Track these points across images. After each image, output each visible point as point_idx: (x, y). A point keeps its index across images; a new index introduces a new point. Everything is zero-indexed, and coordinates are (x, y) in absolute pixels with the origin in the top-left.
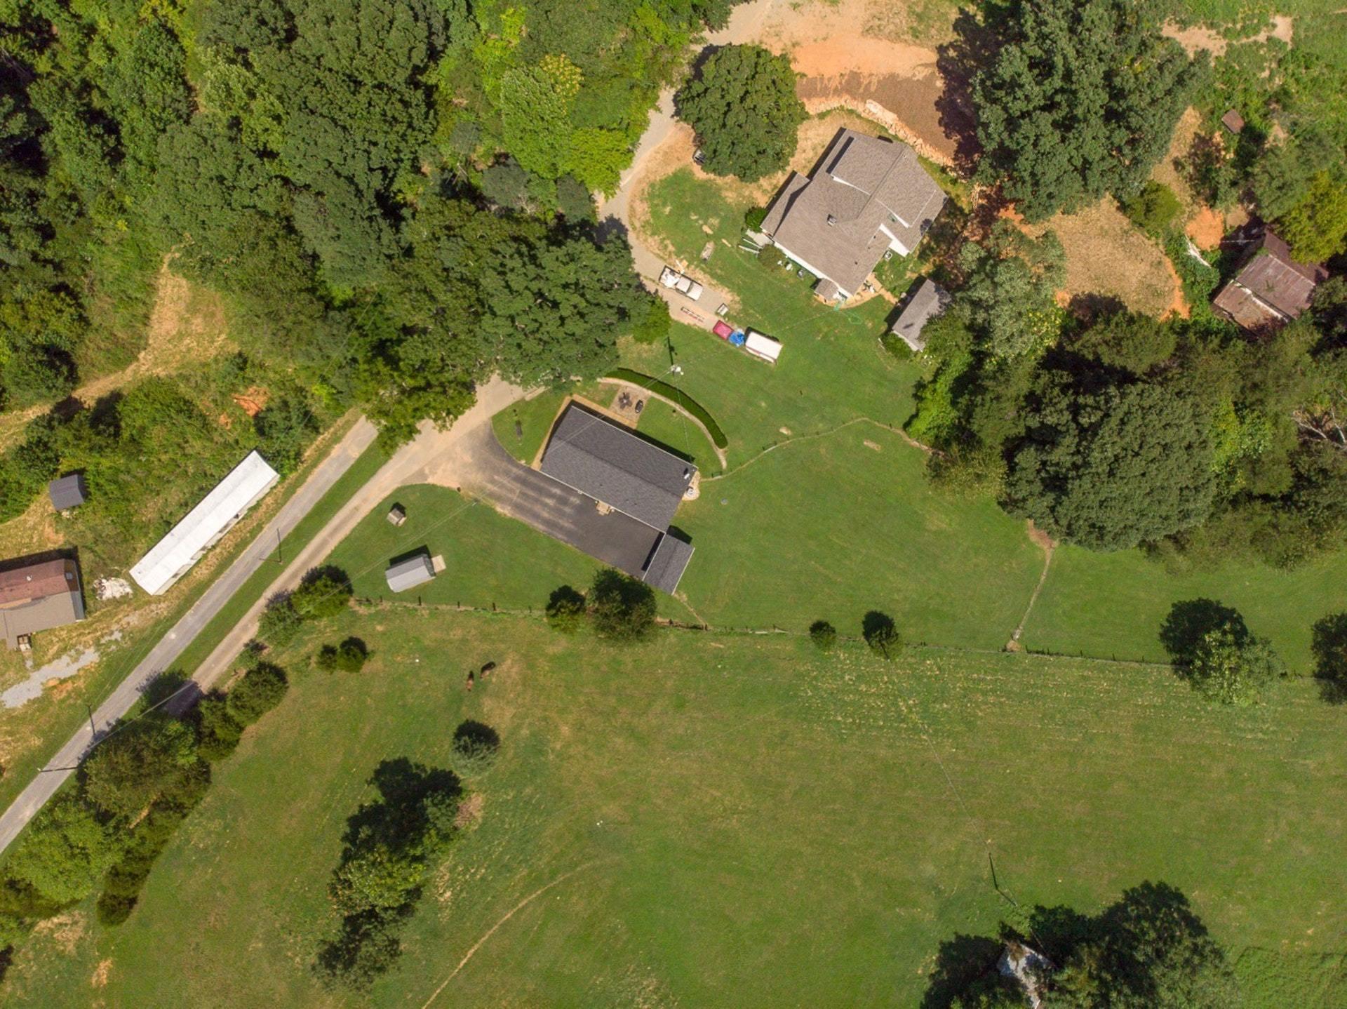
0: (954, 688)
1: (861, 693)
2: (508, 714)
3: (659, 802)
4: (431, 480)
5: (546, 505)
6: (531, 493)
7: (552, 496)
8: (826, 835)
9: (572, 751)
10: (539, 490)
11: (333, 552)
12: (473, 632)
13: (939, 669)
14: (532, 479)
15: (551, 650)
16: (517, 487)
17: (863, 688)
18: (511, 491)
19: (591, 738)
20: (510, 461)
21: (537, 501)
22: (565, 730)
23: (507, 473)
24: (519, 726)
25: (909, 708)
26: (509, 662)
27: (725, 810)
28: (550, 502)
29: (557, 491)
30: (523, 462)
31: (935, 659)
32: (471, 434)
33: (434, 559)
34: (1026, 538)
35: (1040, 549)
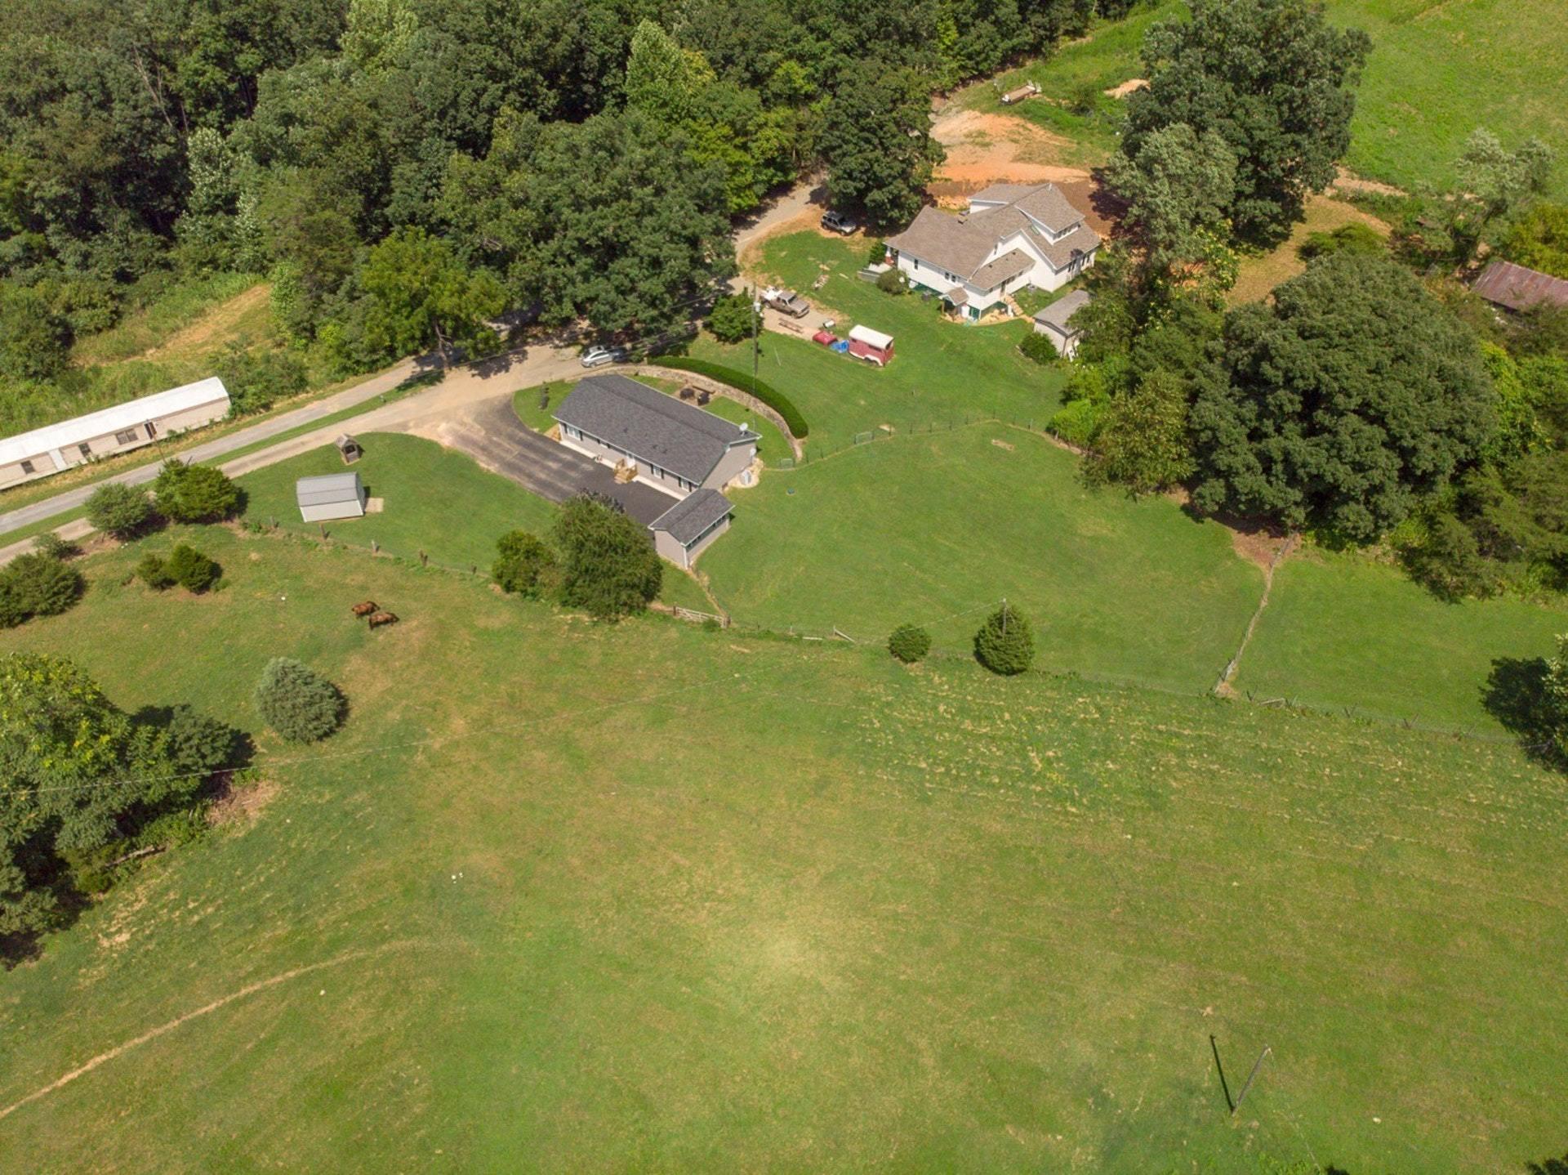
0: (1127, 741)
1: (965, 733)
2: (379, 687)
3: (576, 862)
4: (411, 432)
5: (548, 468)
6: (532, 455)
7: (557, 460)
8: (875, 957)
9: (457, 756)
10: (547, 455)
11: (245, 475)
12: (381, 581)
13: (1099, 709)
14: (540, 444)
15: (482, 622)
16: (517, 449)
17: (968, 725)
18: (508, 451)
19: (496, 744)
20: (521, 426)
21: (536, 462)
22: (459, 724)
23: (511, 437)
24: (387, 707)
25: (1049, 762)
26: (415, 623)
27: (690, 892)
28: (554, 465)
29: (569, 458)
30: (536, 430)
31: (1093, 697)
32: (483, 402)
33: (371, 500)
34: (1232, 555)
35: (1255, 568)
